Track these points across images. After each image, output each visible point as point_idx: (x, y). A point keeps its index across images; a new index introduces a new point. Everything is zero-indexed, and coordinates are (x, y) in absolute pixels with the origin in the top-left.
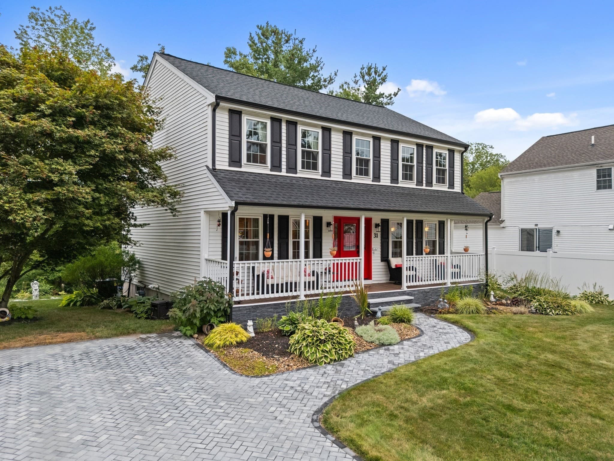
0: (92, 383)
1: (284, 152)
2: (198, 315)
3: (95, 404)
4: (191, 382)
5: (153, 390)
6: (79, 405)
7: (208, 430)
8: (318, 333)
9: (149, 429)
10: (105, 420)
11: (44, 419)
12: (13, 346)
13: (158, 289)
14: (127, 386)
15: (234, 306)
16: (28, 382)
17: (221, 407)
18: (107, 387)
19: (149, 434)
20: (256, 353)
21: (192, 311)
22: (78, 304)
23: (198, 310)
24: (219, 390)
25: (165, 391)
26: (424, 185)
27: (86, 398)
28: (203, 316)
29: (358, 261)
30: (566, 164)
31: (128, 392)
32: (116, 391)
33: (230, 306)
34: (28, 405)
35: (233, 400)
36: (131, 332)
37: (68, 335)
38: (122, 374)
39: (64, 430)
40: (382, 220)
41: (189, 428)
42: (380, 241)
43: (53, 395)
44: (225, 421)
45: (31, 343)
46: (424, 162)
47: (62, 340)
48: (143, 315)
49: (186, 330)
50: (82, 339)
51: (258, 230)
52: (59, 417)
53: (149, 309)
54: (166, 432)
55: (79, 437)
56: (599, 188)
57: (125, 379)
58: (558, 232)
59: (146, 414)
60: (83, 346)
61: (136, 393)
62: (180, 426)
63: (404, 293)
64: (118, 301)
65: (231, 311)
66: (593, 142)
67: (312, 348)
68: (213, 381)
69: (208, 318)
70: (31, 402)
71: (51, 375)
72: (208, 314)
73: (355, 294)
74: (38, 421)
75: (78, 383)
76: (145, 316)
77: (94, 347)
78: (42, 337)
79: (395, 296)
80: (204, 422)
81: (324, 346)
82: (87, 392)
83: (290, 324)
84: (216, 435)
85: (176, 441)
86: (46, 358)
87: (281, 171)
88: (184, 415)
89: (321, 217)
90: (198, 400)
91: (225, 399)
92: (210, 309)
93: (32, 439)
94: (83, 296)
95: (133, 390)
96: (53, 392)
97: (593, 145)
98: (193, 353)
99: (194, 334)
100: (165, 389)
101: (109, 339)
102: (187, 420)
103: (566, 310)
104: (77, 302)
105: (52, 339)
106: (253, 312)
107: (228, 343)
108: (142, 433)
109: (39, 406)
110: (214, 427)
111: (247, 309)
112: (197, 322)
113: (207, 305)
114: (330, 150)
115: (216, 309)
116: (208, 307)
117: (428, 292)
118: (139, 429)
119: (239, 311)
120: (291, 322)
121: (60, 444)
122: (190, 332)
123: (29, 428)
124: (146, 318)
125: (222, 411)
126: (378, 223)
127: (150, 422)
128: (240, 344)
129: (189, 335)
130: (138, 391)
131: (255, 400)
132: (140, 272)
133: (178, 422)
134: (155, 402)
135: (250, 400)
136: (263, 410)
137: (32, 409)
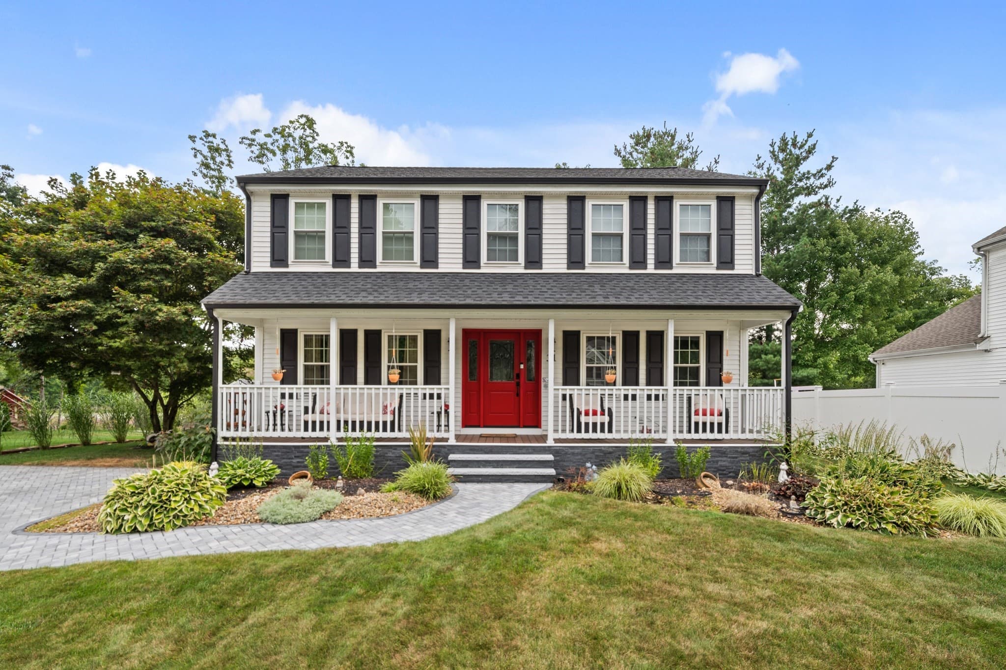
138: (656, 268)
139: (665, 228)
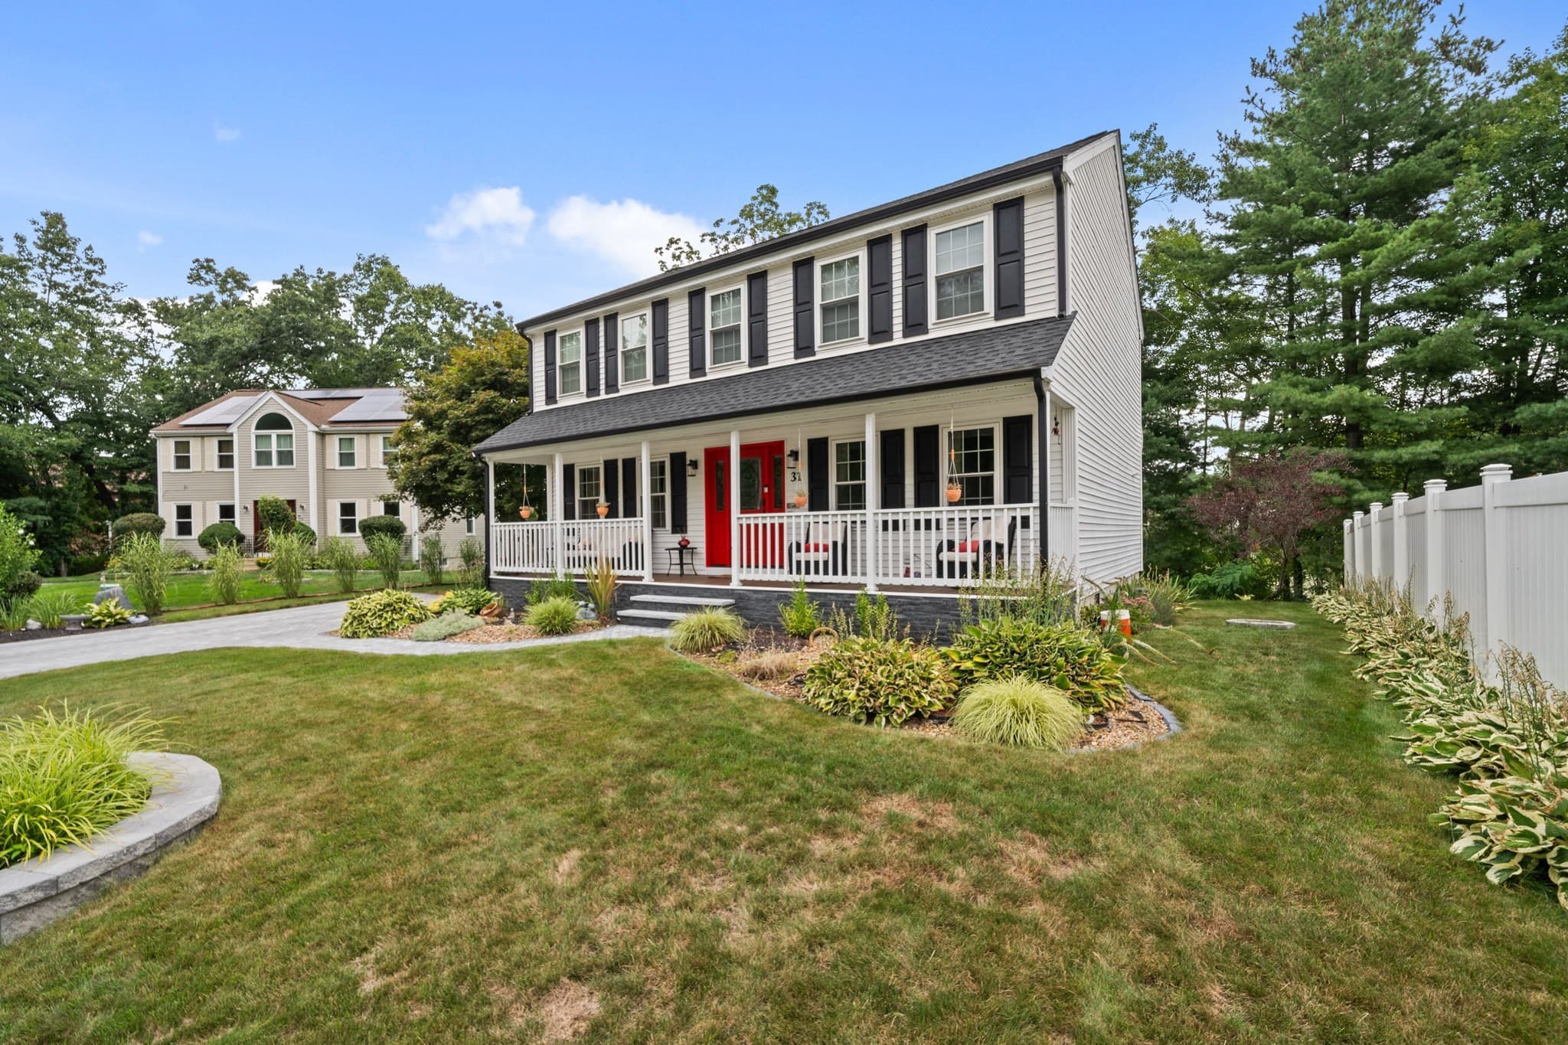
1: (602, 365)
26: (897, 335)
46: (896, 277)
87: (598, 394)
114: (666, 335)
138: (905, 336)
139: (915, 275)
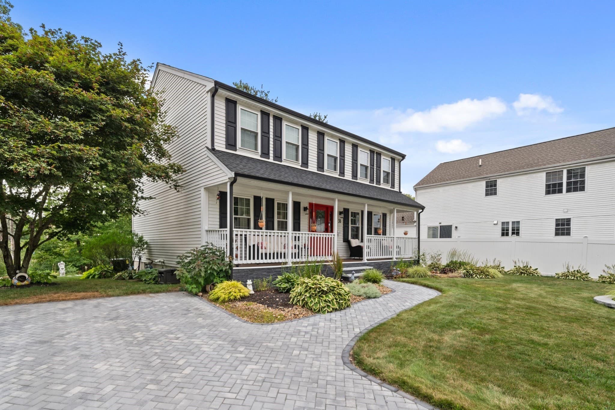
0: (100, 332)
1: (271, 142)
2: (203, 274)
3: (101, 351)
4: (203, 330)
5: (165, 337)
6: (83, 353)
7: (234, 376)
8: (320, 285)
9: (164, 376)
10: (112, 368)
11: (38, 369)
12: (25, 302)
13: (164, 263)
14: (137, 334)
15: (234, 268)
16: (30, 332)
17: (241, 352)
18: (115, 335)
19: (165, 383)
20: (261, 305)
21: (197, 270)
22: (96, 276)
23: (203, 269)
24: (235, 337)
25: (178, 338)
26: (375, 183)
27: (92, 345)
28: (207, 276)
29: (333, 236)
30: (463, 178)
31: (138, 339)
32: (126, 339)
33: (231, 267)
34: (22, 354)
35: (252, 345)
36: (141, 291)
37: (82, 294)
38: (133, 324)
39: (59, 381)
40: (344, 209)
41: (211, 374)
42: (343, 226)
43: (55, 344)
44: (249, 366)
45: (44, 300)
46: (375, 165)
47: (75, 297)
48: (151, 281)
49: (192, 288)
50: (95, 297)
51: (249, 209)
52: (56, 367)
53: (156, 277)
54: (185, 380)
55: (77, 390)
56: (487, 195)
57: (136, 328)
58: (456, 227)
59: (159, 361)
60: (95, 302)
61: (147, 340)
62: (200, 373)
63: (365, 264)
64: (129, 273)
65: (232, 272)
66: (480, 164)
67: (314, 299)
68: (225, 328)
69: (212, 278)
70: (28, 351)
71: (58, 326)
72: (211, 274)
73: (332, 263)
74: (29, 372)
75: (85, 332)
76: (153, 282)
77: (105, 302)
78: (56, 295)
79: (359, 266)
80: (226, 368)
81: (326, 296)
82: (94, 340)
83: (286, 283)
84: (245, 382)
85: (198, 391)
86: (56, 312)
87: (269, 158)
88: (202, 361)
89: (300, 203)
90: (215, 346)
91: (243, 344)
92: (214, 269)
93: (15, 394)
94: (100, 270)
95: (144, 338)
96: (55, 341)
97: (480, 166)
98: (201, 307)
99: (200, 292)
100: (178, 336)
101: (121, 297)
102: (207, 366)
103: (487, 275)
104: (95, 275)
105: (66, 296)
106: (250, 274)
107: (232, 298)
108: (157, 382)
109: (36, 355)
110: (240, 373)
111: (245, 272)
112: (201, 281)
113: (211, 266)
114: (308, 145)
115: (218, 270)
116: (211, 268)
117: (381, 264)
118: (153, 377)
119: (239, 272)
120: (287, 280)
121: (51, 399)
122: (195, 289)
123: (15, 380)
124: (154, 284)
125: (243, 356)
126: (341, 211)
127: (164, 369)
128: (243, 298)
129: (194, 293)
130: (149, 339)
131: (274, 345)
132: (148, 252)
133: (197, 369)
134: (168, 348)
135: (269, 344)
136: (286, 354)
137: (25, 359)
